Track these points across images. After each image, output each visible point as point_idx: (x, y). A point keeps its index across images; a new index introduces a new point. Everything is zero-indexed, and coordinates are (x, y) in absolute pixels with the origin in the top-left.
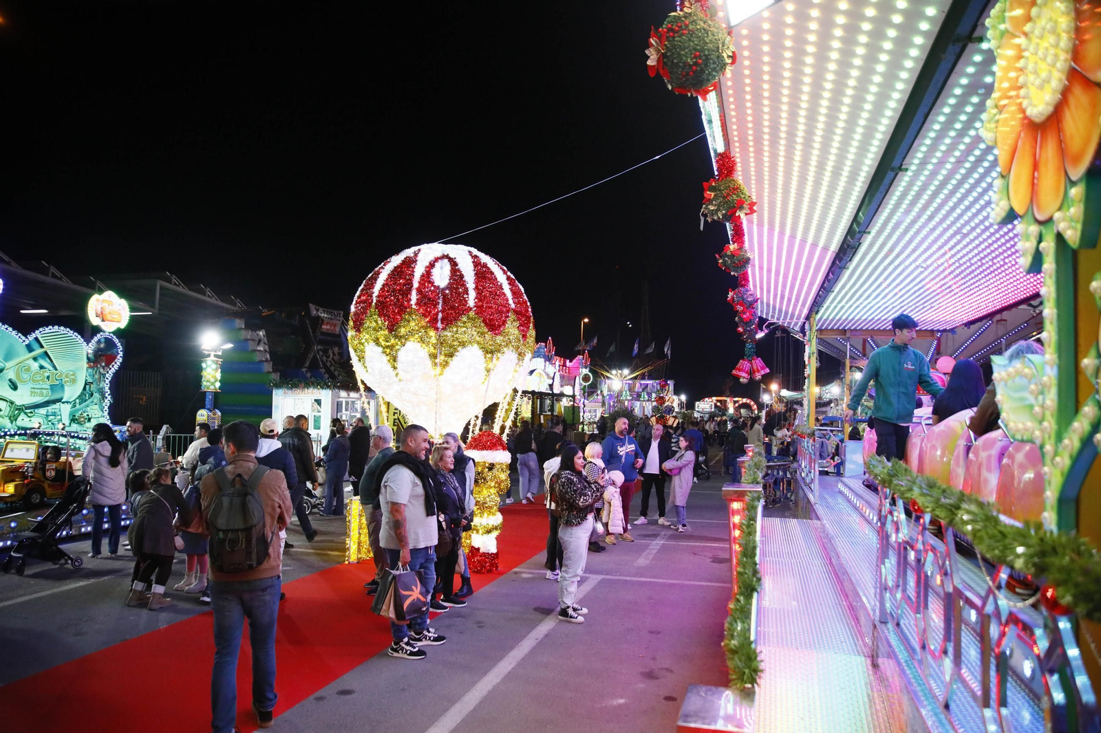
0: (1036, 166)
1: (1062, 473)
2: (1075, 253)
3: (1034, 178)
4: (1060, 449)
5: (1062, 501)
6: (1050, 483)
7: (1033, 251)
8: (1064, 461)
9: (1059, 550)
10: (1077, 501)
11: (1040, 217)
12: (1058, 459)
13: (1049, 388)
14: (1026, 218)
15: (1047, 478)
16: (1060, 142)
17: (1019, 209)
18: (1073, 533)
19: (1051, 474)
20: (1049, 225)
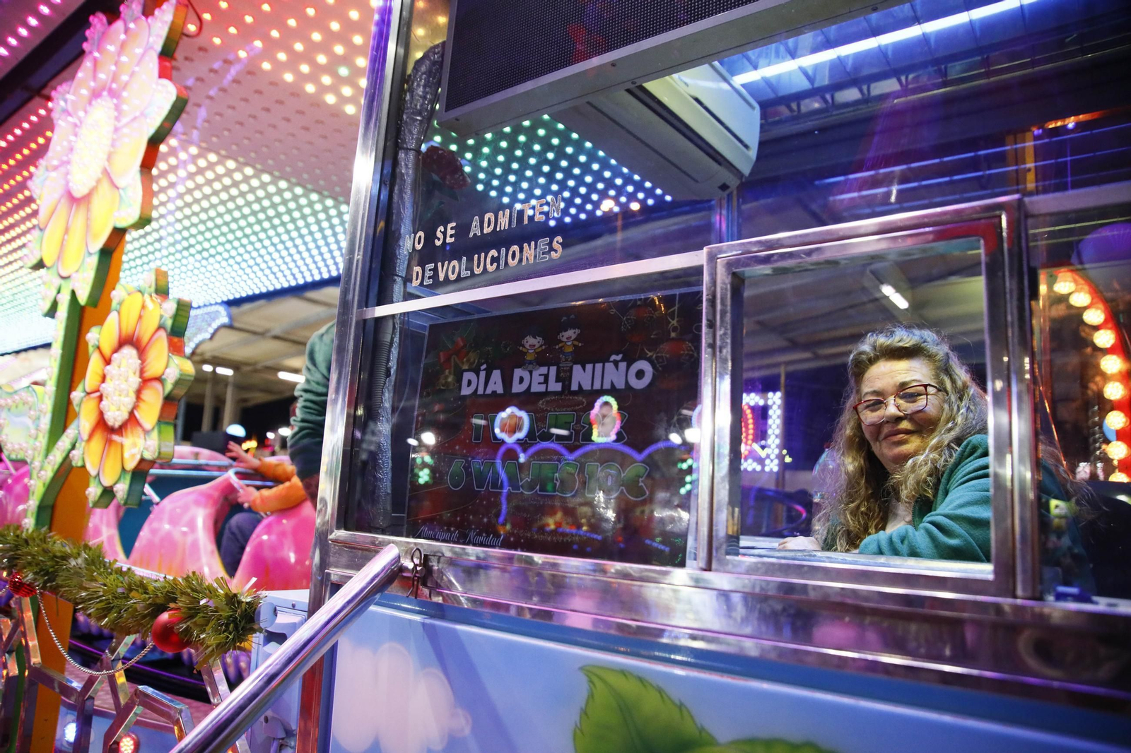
0: (67, 231)
1: (44, 484)
2: (83, 309)
3: (63, 239)
4: (46, 464)
5: (41, 508)
6: (33, 493)
7: (52, 299)
8: (48, 473)
9: (30, 542)
10: (53, 507)
11: (64, 274)
12: (43, 473)
13: (45, 414)
14: (51, 270)
15: (31, 489)
16: (88, 219)
17: (47, 262)
18: (44, 529)
19: (35, 486)
20: (68, 281)
